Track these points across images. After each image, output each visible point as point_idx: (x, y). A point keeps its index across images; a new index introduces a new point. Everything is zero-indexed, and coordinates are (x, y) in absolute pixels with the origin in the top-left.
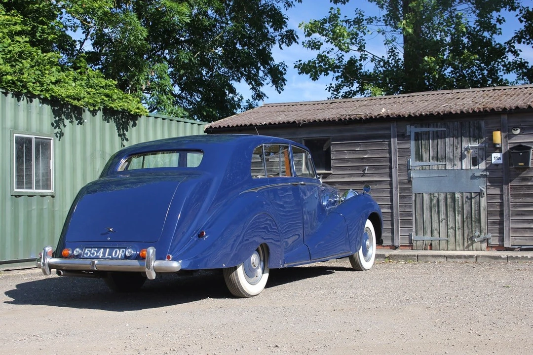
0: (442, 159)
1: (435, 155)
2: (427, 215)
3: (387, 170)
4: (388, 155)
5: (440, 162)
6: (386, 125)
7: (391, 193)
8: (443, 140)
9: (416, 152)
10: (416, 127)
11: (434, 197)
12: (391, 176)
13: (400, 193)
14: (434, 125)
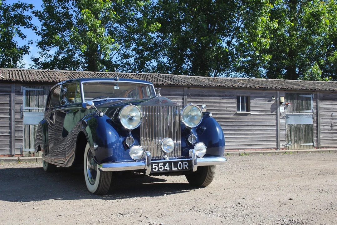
0: (41, 106)
1: (37, 104)
2: (32, 137)
3: (8, 111)
4: (9, 103)
5: (40, 108)
6: (9, 85)
7: (10, 124)
8: (42, 96)
9: (26, 101)
10: (26, 88)
11: (36, 127)
12: (10, 114)
13: (16, 124)
14: (37, 87)
